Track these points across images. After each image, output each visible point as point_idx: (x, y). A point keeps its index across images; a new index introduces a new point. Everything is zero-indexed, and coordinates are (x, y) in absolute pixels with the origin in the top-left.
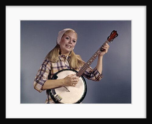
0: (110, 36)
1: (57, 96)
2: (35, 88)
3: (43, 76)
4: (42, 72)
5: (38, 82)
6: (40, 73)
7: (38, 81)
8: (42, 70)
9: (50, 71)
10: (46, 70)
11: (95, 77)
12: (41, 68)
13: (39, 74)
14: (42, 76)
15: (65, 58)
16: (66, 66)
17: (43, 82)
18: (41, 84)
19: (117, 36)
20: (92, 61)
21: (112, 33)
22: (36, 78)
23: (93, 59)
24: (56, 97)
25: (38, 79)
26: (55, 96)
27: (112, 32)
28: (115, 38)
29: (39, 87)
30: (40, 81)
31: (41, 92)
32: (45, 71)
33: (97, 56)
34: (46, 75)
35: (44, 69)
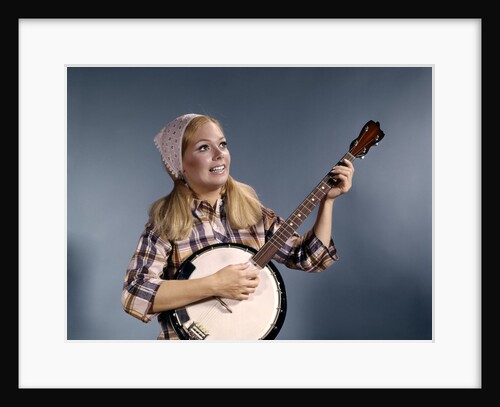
0: (358, 139)
1: (191, 326)
2: (128, 312)
3: (147, 273)
4: (145, 260)
5: (134, 292)
6: (140, 262)
7: (136, 289)
8: (142, 253)
9: (170, 254)
10: (158, 252)
11: (313, 259)
12: (139, 248)
13: (135, 267)
14: (145, 270)
15: (212, 211)
16: (216, 235)
17: (151, 291)
18: (145, 295)
19: (380, 139)
20: (302, 217)
21: (364, 129)
22: (126, 280)
23: (306, 212)
24: (189, 329)
25: (133, 284)
26: (187, 325)
27: (365, 126)
28: (374, 143)
29: (140, 305)
30: (142, 288)
31: (149, 320)
32: (152, 257)
33: (316, 200)
34: (157, 268)
35: (148, 249)
